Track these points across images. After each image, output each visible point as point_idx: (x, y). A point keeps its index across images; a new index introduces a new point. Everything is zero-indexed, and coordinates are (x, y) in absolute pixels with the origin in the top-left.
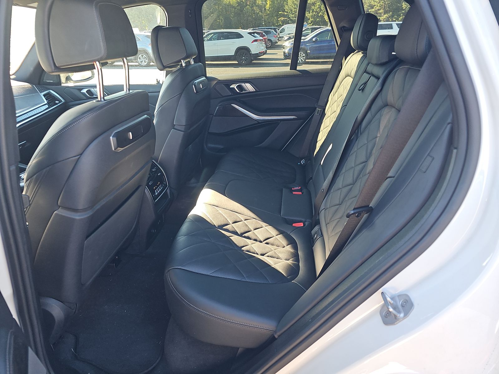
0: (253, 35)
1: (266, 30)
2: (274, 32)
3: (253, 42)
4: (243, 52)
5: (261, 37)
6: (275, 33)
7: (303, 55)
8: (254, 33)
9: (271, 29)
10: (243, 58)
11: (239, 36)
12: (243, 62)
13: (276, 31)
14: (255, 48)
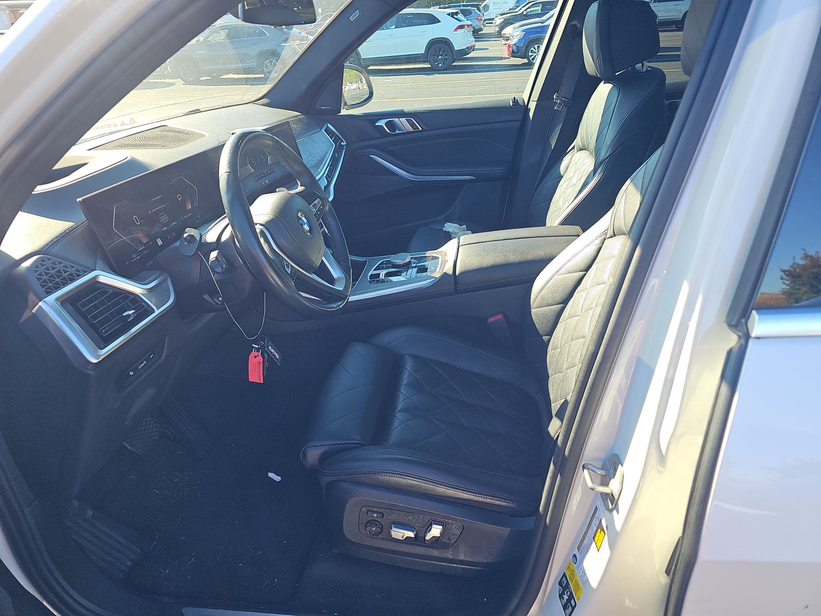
0: (455, 17)
1: (462, 8)
2: (476, 11)
3: (456, 30)
4: (439, 46)
5: (468, 21)
6: (478, 12)
7: (532, 54)
8: (457, 13)
9: (472, 6)
10: (440, 57)
11: (433, 20)
12: (440, 65)
13: (479, 9)
14: (461, 40)
